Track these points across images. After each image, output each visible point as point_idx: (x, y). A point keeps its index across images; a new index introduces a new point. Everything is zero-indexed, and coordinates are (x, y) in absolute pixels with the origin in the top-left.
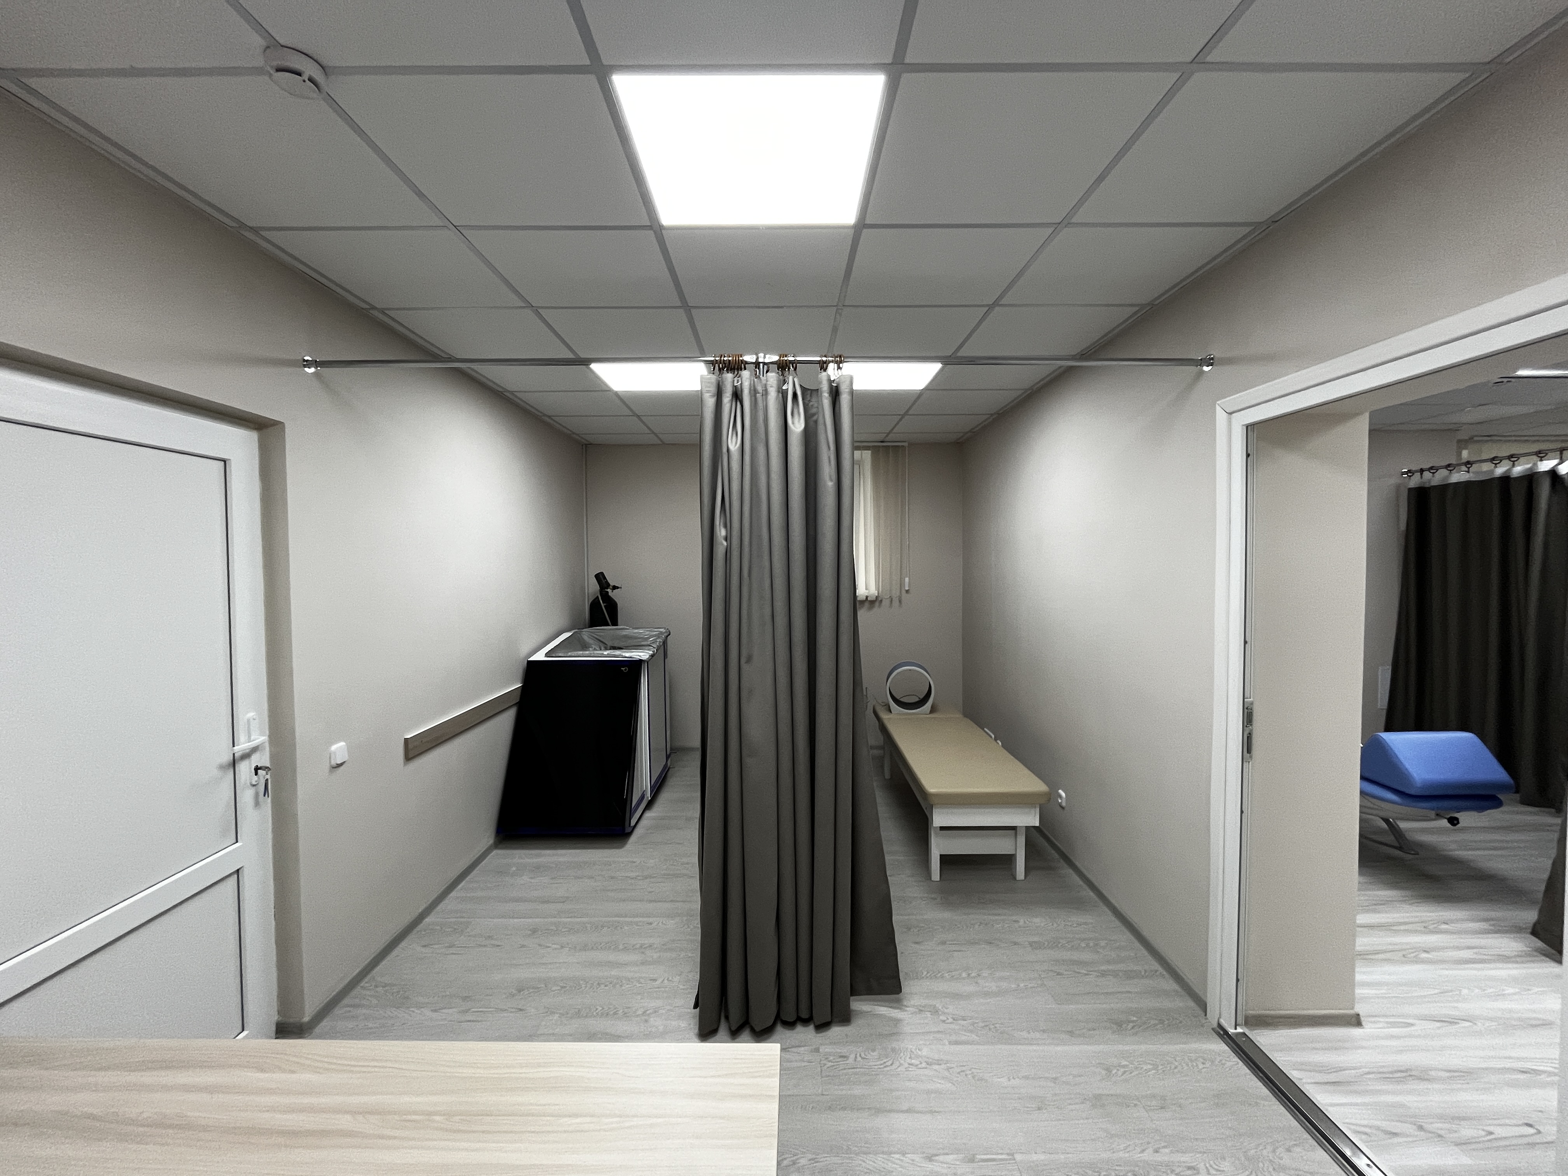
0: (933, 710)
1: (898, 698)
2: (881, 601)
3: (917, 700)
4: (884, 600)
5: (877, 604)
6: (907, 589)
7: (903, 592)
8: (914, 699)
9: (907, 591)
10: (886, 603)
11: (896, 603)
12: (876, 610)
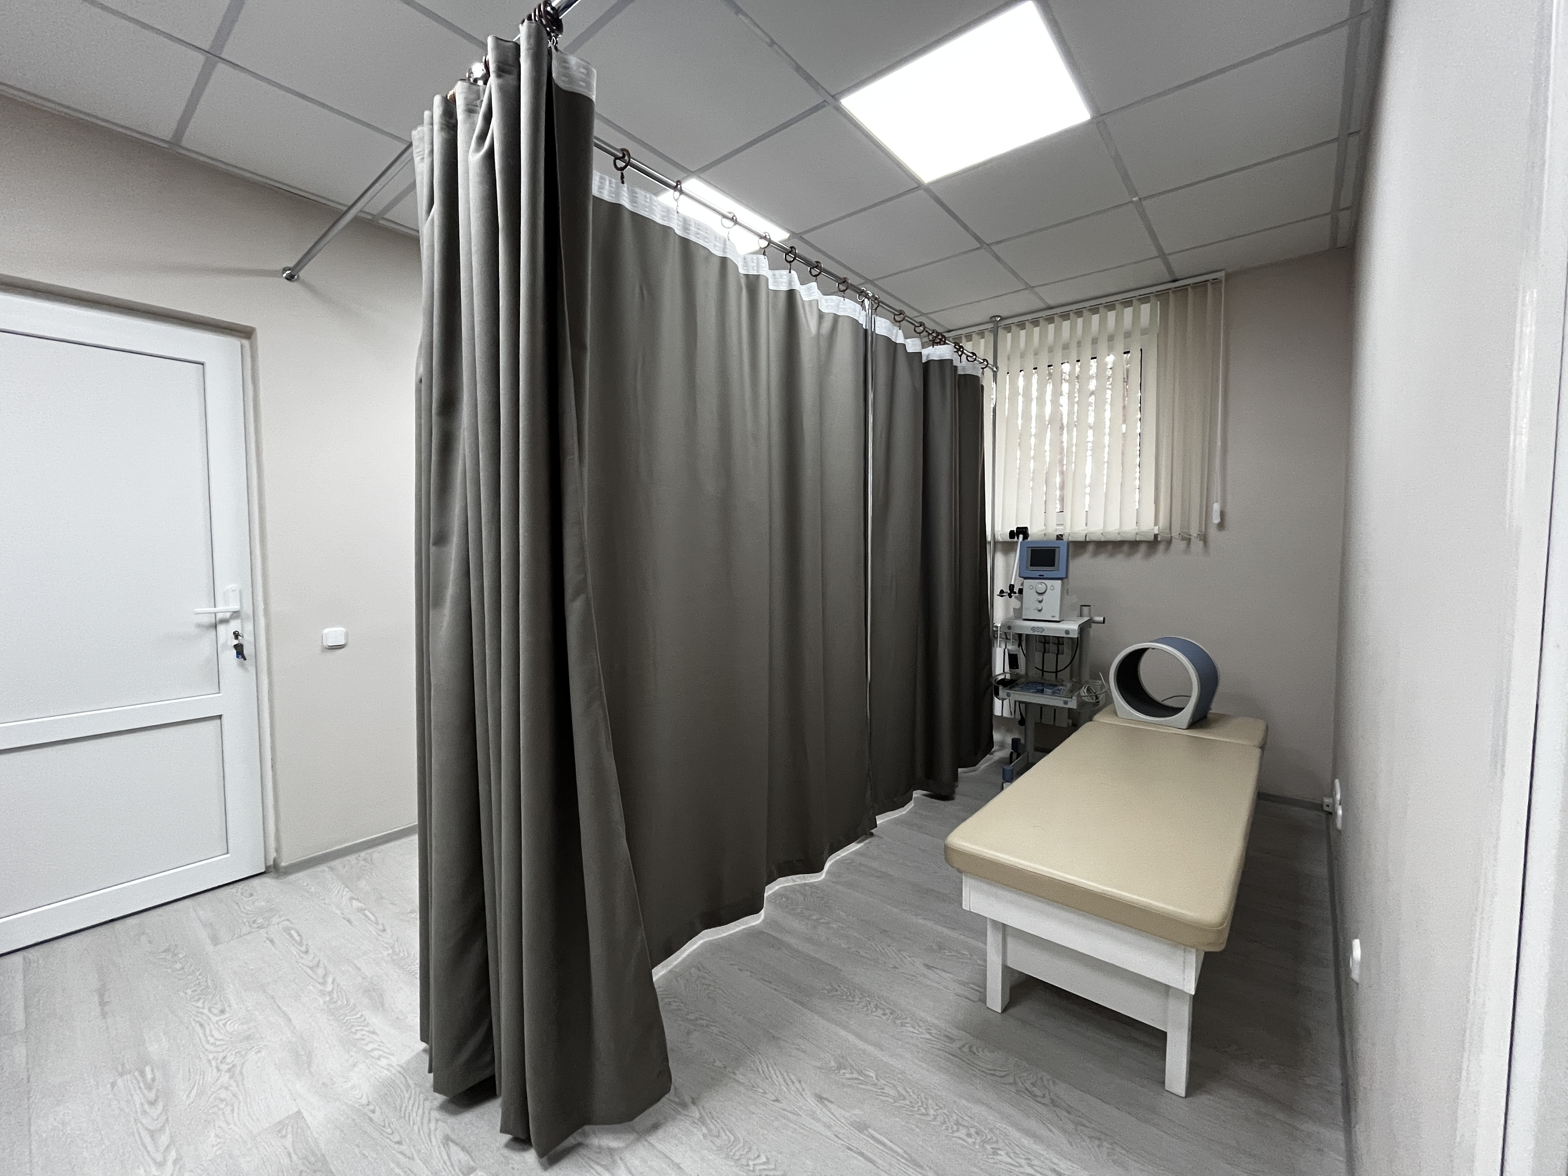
2: (1167, 542)
5: (1160, 547)
6: (1217, 522)
10: (1178, 545)
11: (1197, 545)
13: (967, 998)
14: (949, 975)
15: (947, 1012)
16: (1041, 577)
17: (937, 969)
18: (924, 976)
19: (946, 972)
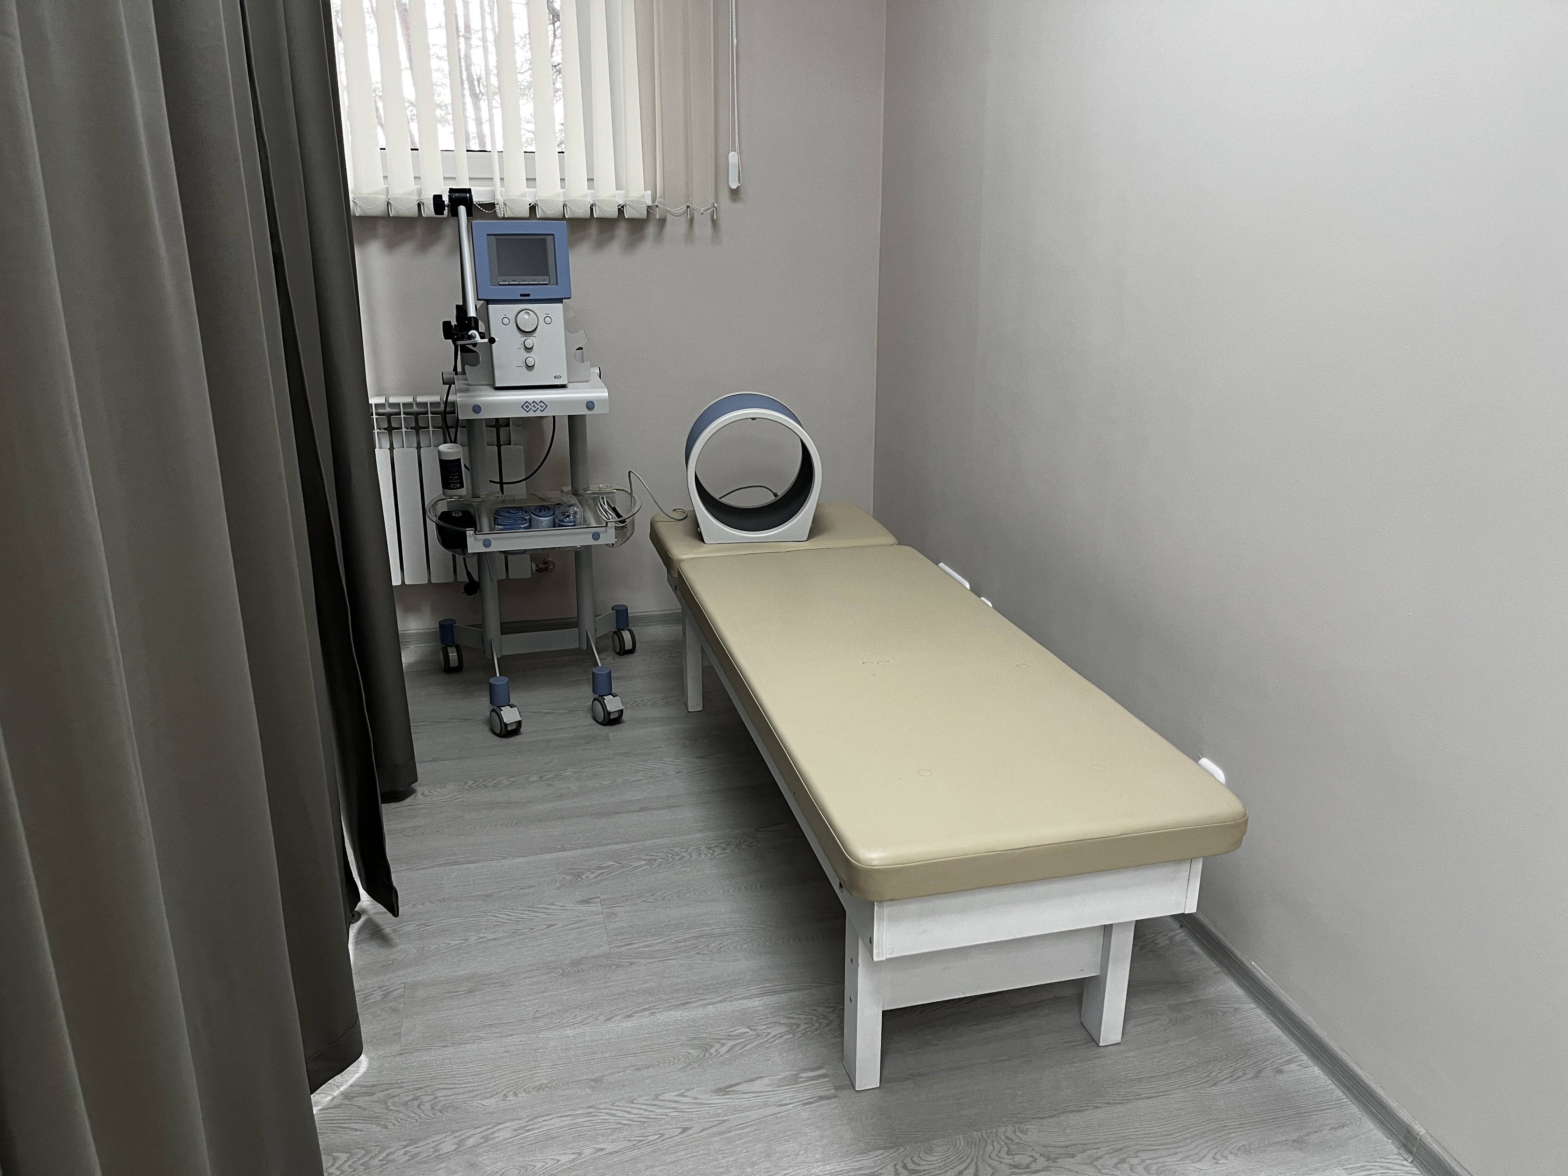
0: (816, 529)
1: (717, 496)
2: (662, 222)
3: (770, 499)
4: (670, 218)
5: (651, 230)
6: (734, 187)
7: (725, 196)
8: (761, 499)
9: (735, 194)
10: (676, 228)
11: (703, 228)
12: (647, 249)
13: (821, 1098)
14: (758, 1082)
15: (825, 1141)
16: (525, 299)
17: (737, 1084)
18: (736, 1110)
19: (752, 1080)
